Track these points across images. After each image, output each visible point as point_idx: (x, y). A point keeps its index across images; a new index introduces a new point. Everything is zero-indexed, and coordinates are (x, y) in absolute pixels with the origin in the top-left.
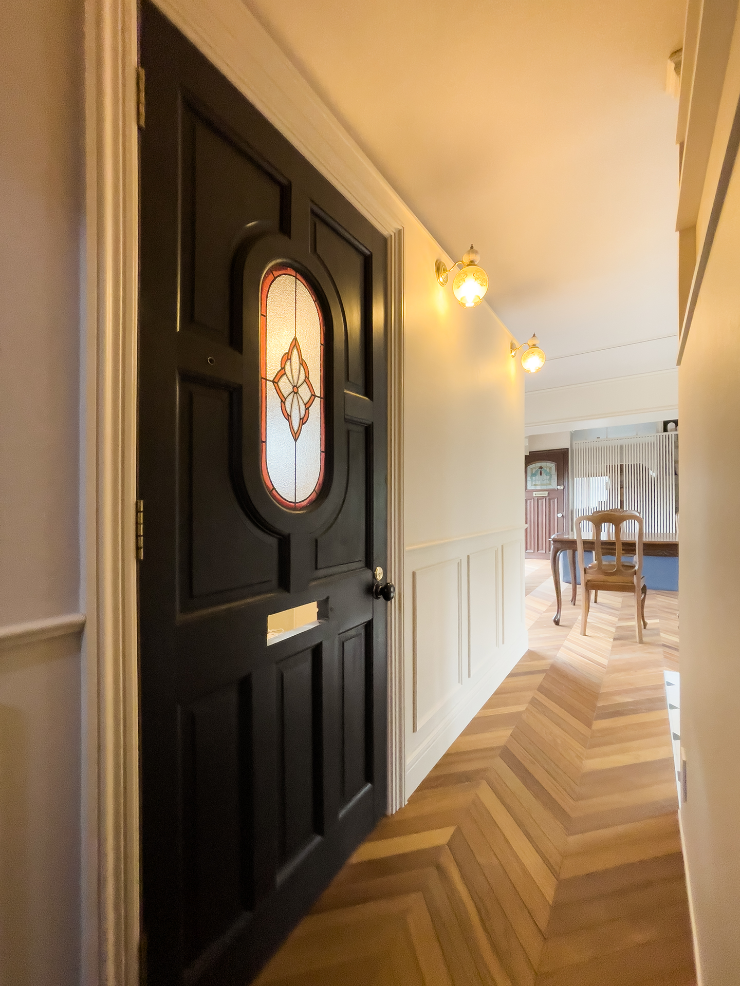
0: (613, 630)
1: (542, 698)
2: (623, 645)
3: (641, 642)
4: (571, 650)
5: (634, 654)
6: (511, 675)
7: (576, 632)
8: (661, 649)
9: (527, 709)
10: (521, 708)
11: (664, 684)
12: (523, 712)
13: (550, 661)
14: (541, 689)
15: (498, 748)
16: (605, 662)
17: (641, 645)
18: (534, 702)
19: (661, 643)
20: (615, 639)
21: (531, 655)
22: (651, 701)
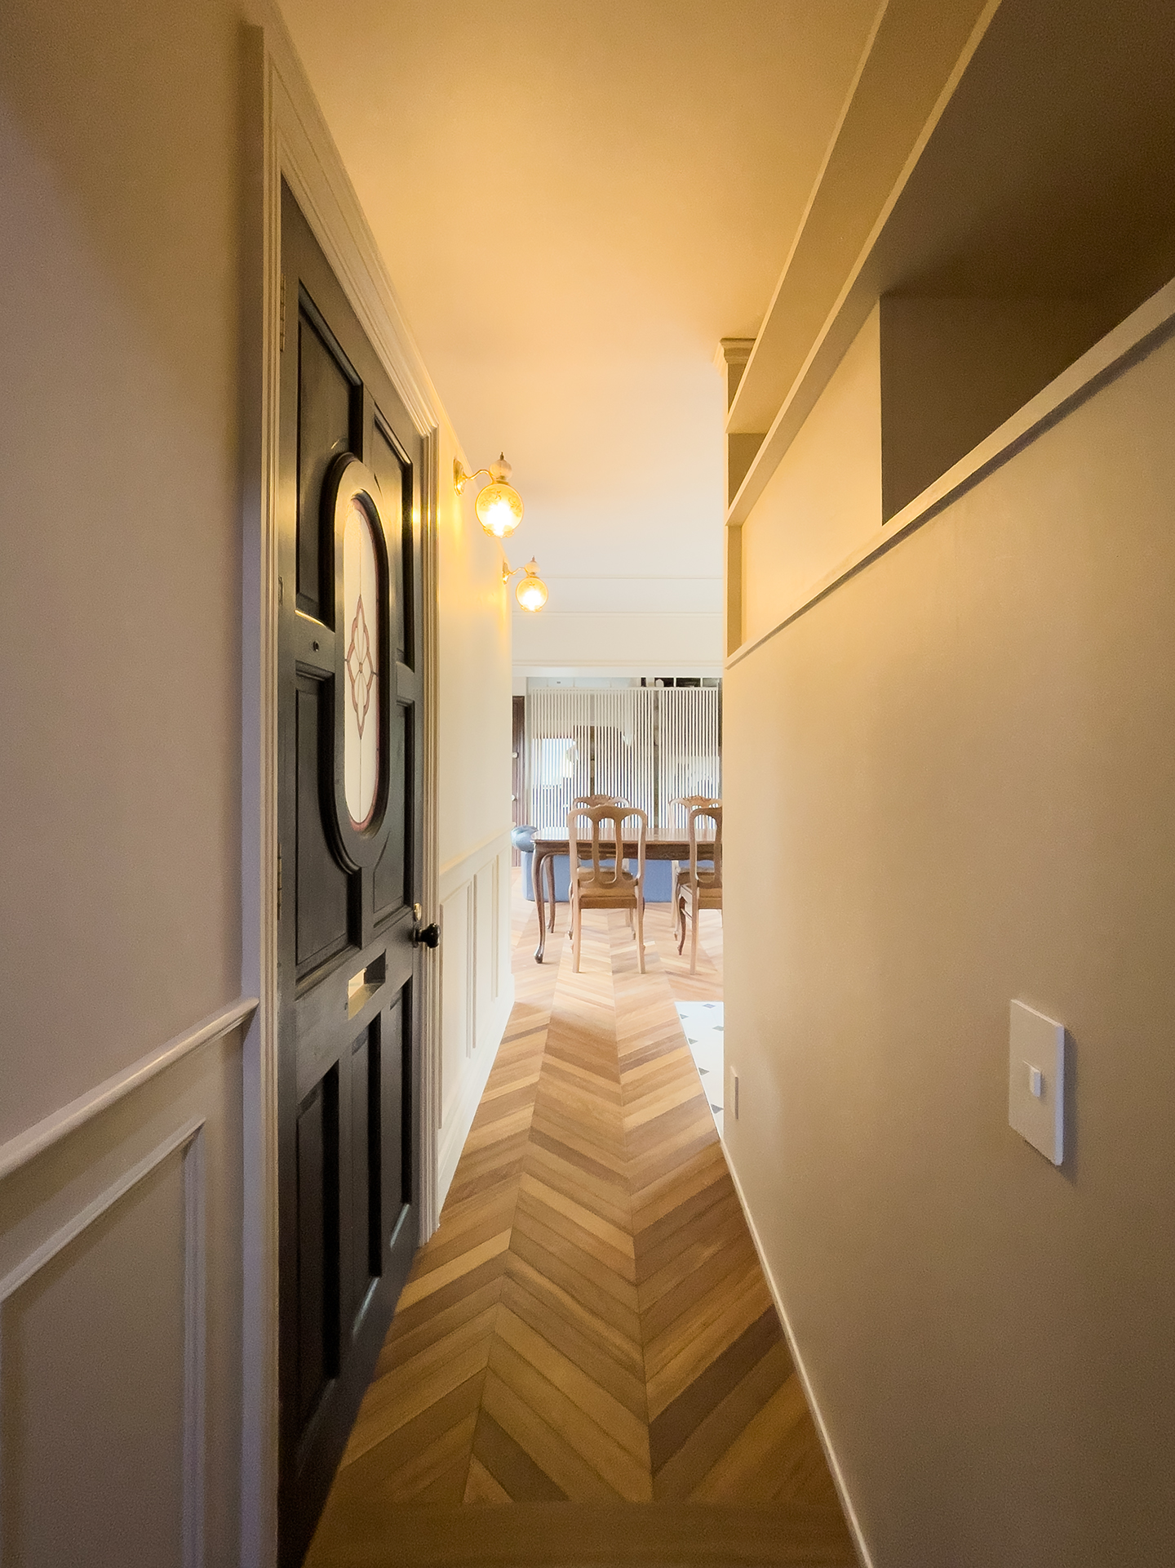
0: (609, 961)
1: (552, 1060)
2: (626, 979)
3: (643, 972)
4: (568, 994)
5: (639, 988)
6: (505, 1041)
7: (565, 970)
8: (665, 978)
9: (541, 1079)
10: (534, 1079)
11: (678, 1018)
12: (537, 1083)
13: (548, 1013)
14: (549, 1050)
15: (524, 1131)
16: (611, 1003)
17: (644, 975)
18: (546, 1068)
19: (663, 970)
20: (614, 972)
21: (520, 1009)
22: (670, 1039)
